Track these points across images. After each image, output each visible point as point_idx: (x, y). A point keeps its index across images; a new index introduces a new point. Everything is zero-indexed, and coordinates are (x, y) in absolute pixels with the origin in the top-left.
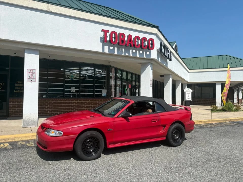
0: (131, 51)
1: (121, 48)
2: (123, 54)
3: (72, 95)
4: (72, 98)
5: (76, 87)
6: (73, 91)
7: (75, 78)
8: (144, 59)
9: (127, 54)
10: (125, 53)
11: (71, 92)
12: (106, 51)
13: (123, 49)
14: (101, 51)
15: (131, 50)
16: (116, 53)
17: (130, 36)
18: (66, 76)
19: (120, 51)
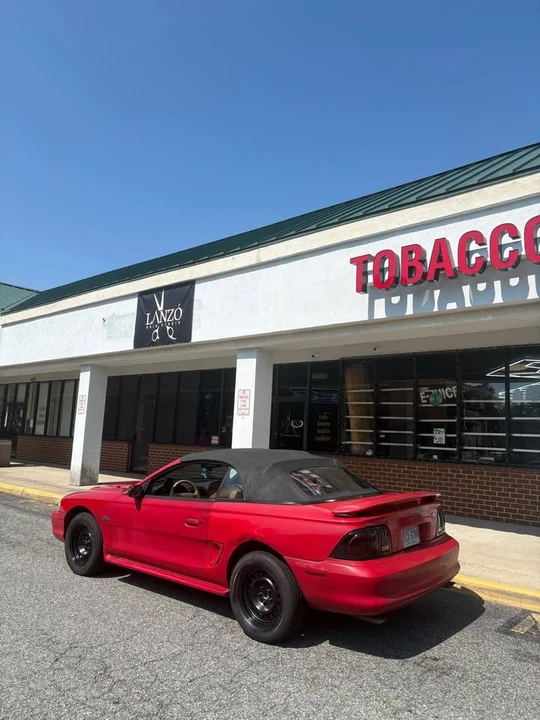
0: (466, 289)
1: (427, 291)
2: (436, 309)
3: (436, 452)
4: (435, 461)
5: (449, 428)
6: (440, 438)
7: (448, 401)
8: (499, 309)
9: (452, 306)
10: (443, 301)
11: (435, 442)
12: (380, 312)
13: (437, 293)
14: (363, 316)
15: (468, 287)
16: (410, 311)
17: (441, 245)
18: (422, 397)
19: (425, 300)
